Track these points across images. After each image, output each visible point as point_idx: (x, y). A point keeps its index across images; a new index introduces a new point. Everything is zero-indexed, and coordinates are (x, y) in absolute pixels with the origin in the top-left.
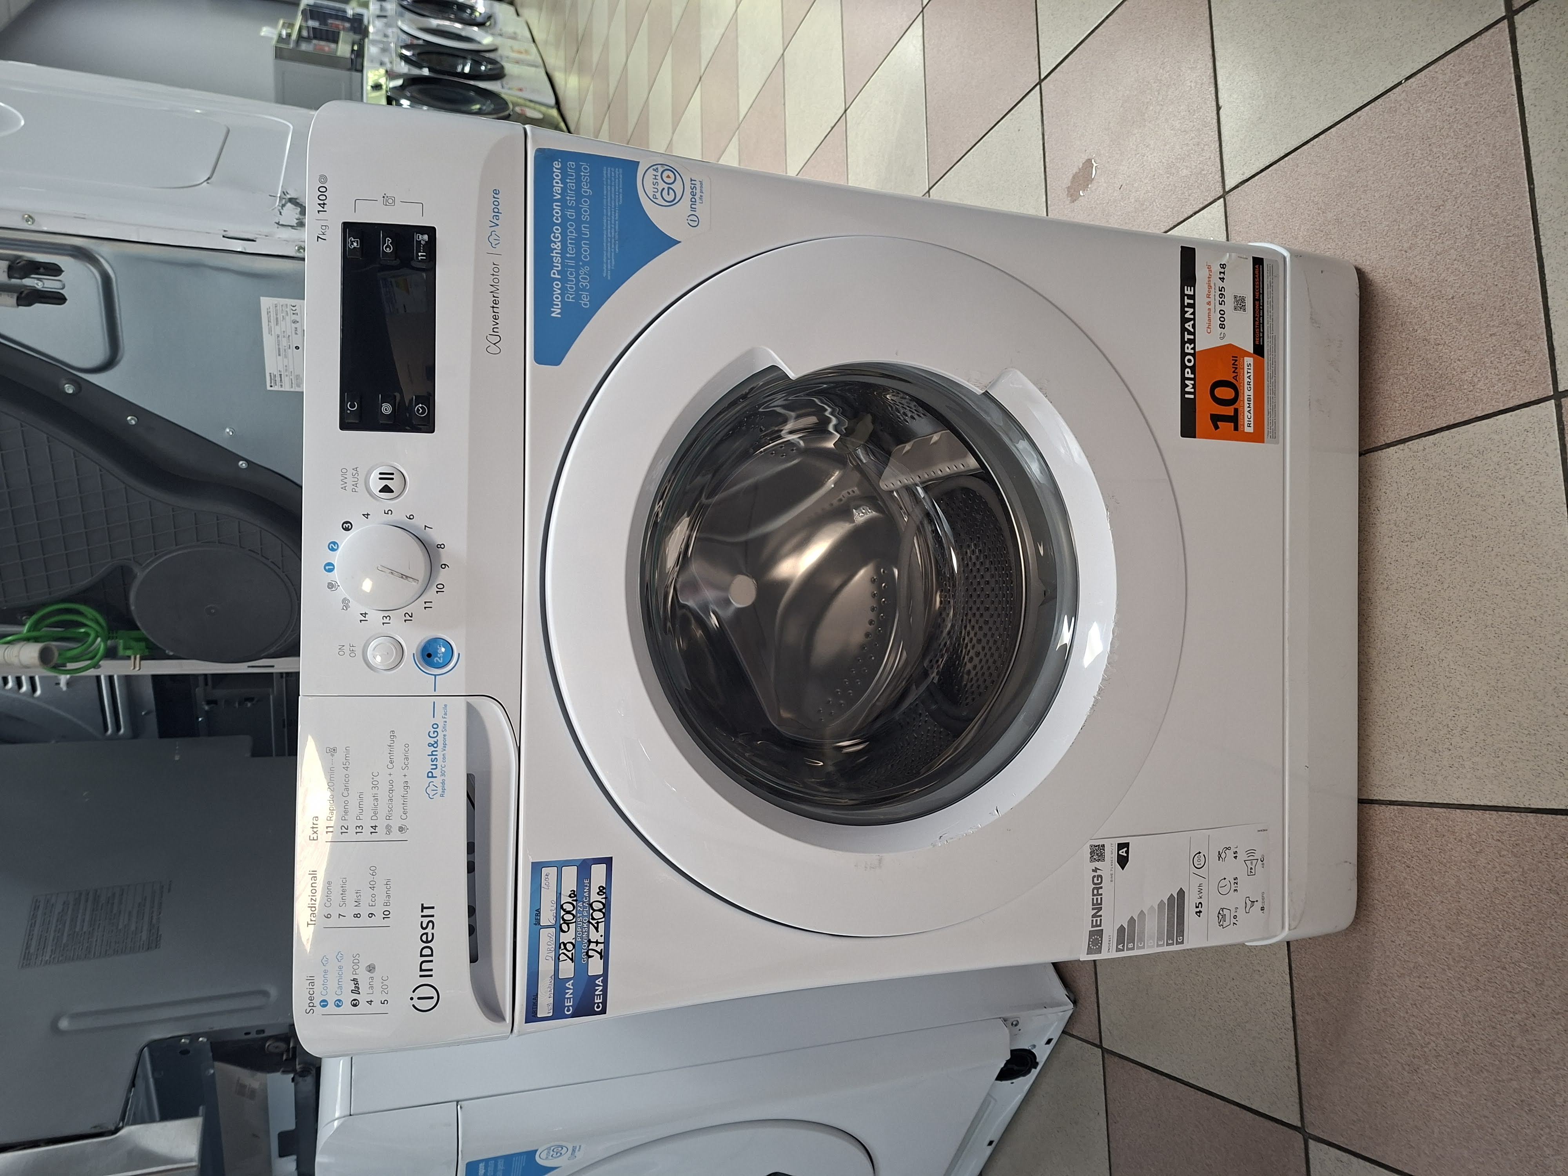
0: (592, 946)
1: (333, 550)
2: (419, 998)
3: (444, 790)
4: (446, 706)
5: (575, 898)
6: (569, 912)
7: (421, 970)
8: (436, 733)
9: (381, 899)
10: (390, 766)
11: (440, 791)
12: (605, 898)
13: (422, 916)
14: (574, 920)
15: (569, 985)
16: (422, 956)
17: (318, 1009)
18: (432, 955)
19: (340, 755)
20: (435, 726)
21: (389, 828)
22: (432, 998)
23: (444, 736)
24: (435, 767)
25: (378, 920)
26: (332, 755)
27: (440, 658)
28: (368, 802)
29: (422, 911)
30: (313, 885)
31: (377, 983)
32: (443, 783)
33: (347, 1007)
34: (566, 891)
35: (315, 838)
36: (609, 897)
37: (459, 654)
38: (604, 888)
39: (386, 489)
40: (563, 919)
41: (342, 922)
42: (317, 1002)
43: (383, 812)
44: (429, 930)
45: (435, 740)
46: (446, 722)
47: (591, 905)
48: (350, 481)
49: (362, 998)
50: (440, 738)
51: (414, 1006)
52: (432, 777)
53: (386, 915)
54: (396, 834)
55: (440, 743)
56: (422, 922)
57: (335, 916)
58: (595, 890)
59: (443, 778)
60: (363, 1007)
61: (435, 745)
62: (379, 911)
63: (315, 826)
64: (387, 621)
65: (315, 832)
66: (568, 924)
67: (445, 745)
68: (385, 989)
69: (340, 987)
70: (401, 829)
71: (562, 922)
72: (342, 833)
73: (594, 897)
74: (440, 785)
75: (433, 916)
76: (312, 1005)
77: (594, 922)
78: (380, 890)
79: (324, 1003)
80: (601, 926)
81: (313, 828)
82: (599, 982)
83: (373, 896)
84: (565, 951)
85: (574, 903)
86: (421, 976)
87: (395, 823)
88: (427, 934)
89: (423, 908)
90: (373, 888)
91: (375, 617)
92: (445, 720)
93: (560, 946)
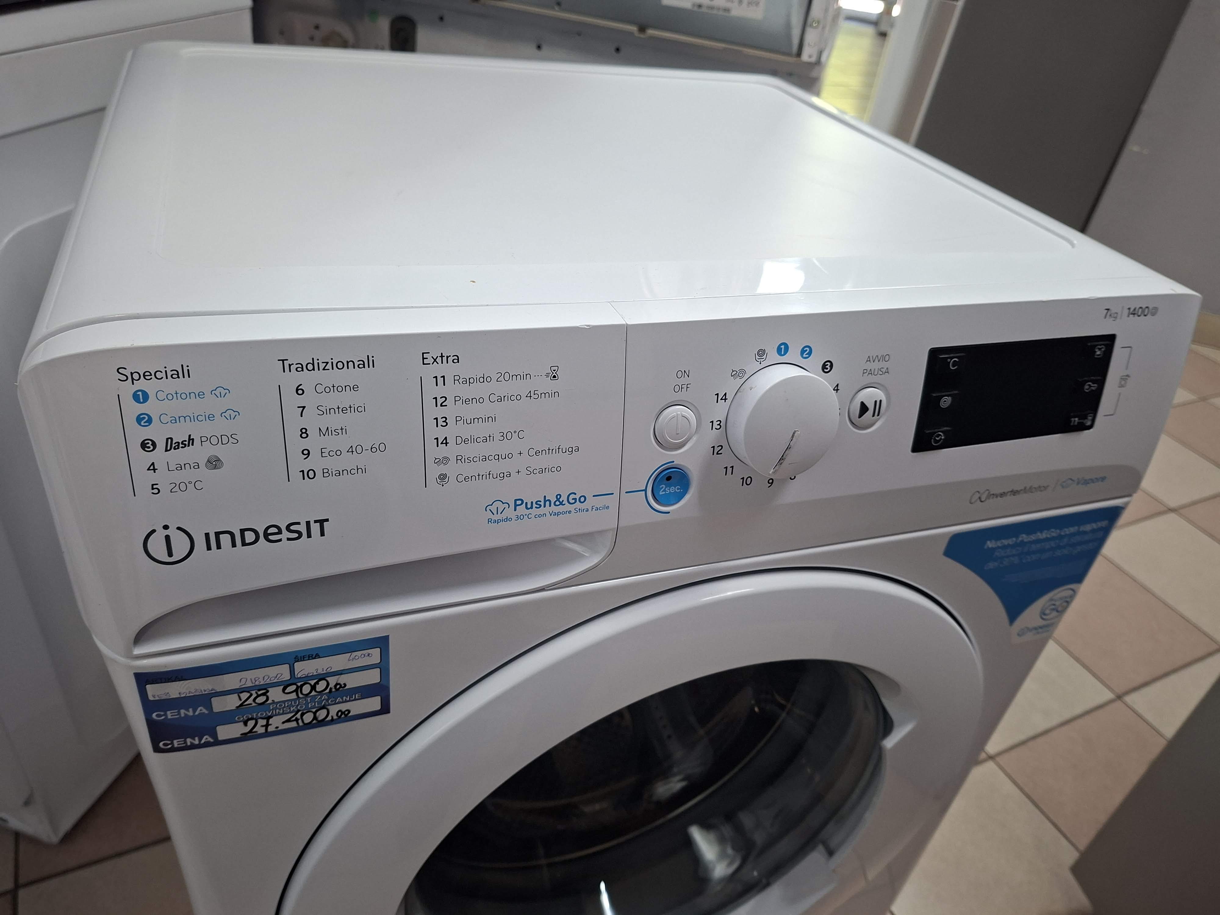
0: (262, 722)
1: (803, 351)
2: (167, 538)
3: (497, 522)
4: (608, 508)
5: (334, 690)
6: (313, 688)
7: (217, 534)
8: (574, 501)
9: (334, 464)
10: (532, 452)
11: (496, 517)
12: (332, 720)
13: (308, 523)
14: (300, 696)
15: (201, 710)
16: (242, 531)
17: (128, 389)
18: (244, 544)
19: (550, 385)
20: (583, 499)
21: (445, 460)
22: (170, 554)
23: (570, 512)
24: (529, 506)
25: (298, 463)
26: (547, 375)
27: (665, 491)
28: (480, 430)
29: (316, 522)
30: (351, 364)
31: (187, 475)
32: (507, 519)
33: (140, 433)
34: (342, 679)
35: (426, 361)
36: (334, 722)
37: (669, 513)
38: (346, 715)
39: (864, 408)
40: (302, 686)
41: (291, 412)
42: (142, 384)
43: (467, 450)
44: (286, 534)
45: (565, 502)
46: (588, 510)
47: (323, 707)
48: (875, 366)
49: (159, 456)
50: (567, 507)
51: (154, 531)
52: (516, 505)
53: (307, 475)
54: (434, 471)
55: (561, 508)
56: (298, 523)
57: (301, 400)
58: (344, 707)
59: (514, 518)
60: (142, 459)
61: (558, 503)
62: (315, 462)
63: (445, 359)
64: (716, 425)
65: (435, 360)
66: (296, 691)
67: (557, 514)
68: (176, 487)
69: (175, 420)
70: (443, 477)
71: (299, 684)
72: (436, 398)
73: (334, 710)
74: (504, 515)
75: (309, 536)
76: (136, 376)
77: (298, 716)
78: (347, 461)
79: (141, 397)
80: (293, 724)
81: (442, 356)
82: (206, 738)
83: (338, 453)
84: (254, 695)
85: (328, 691)
86: (207, 535)
87: (450, 469)
88: (280, 532)
89: (321, 522)
90: (351, 450)
91: (719, 411)
92: (590, 509)
93: (264, 690)
